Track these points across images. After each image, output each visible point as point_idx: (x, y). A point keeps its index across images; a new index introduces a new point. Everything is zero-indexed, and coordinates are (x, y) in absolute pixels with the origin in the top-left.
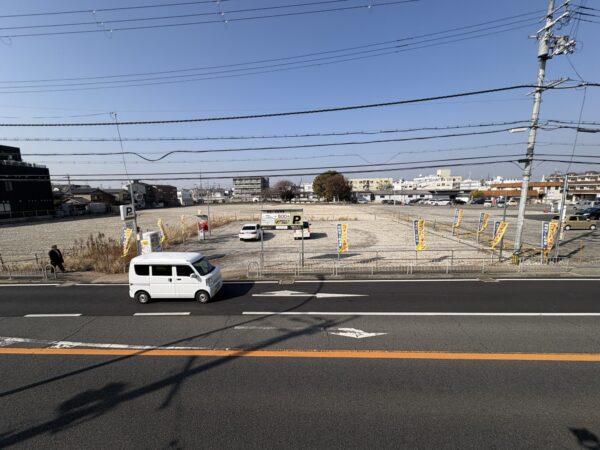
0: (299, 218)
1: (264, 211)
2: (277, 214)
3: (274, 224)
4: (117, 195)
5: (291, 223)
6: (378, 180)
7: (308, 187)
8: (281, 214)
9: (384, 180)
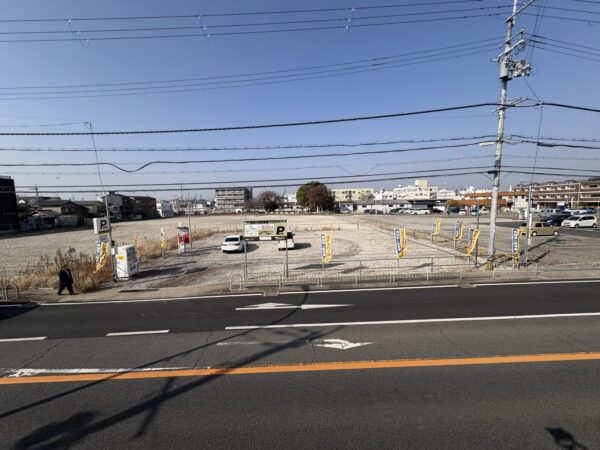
0: (283, 228)
1: (248, 222)
2: (260, 225)
3: (257, 235)
4: (90, 207)
5: (274, 234)
6: (360, 190)
7: (292, 198)
8: (264, 225)
9: (365, 190)
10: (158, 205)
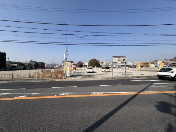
3: (117, 61)
4: (26, 65)
5: (122, 61)
8: (119, 58)
9: (107, 62)
10: (46, 65)
